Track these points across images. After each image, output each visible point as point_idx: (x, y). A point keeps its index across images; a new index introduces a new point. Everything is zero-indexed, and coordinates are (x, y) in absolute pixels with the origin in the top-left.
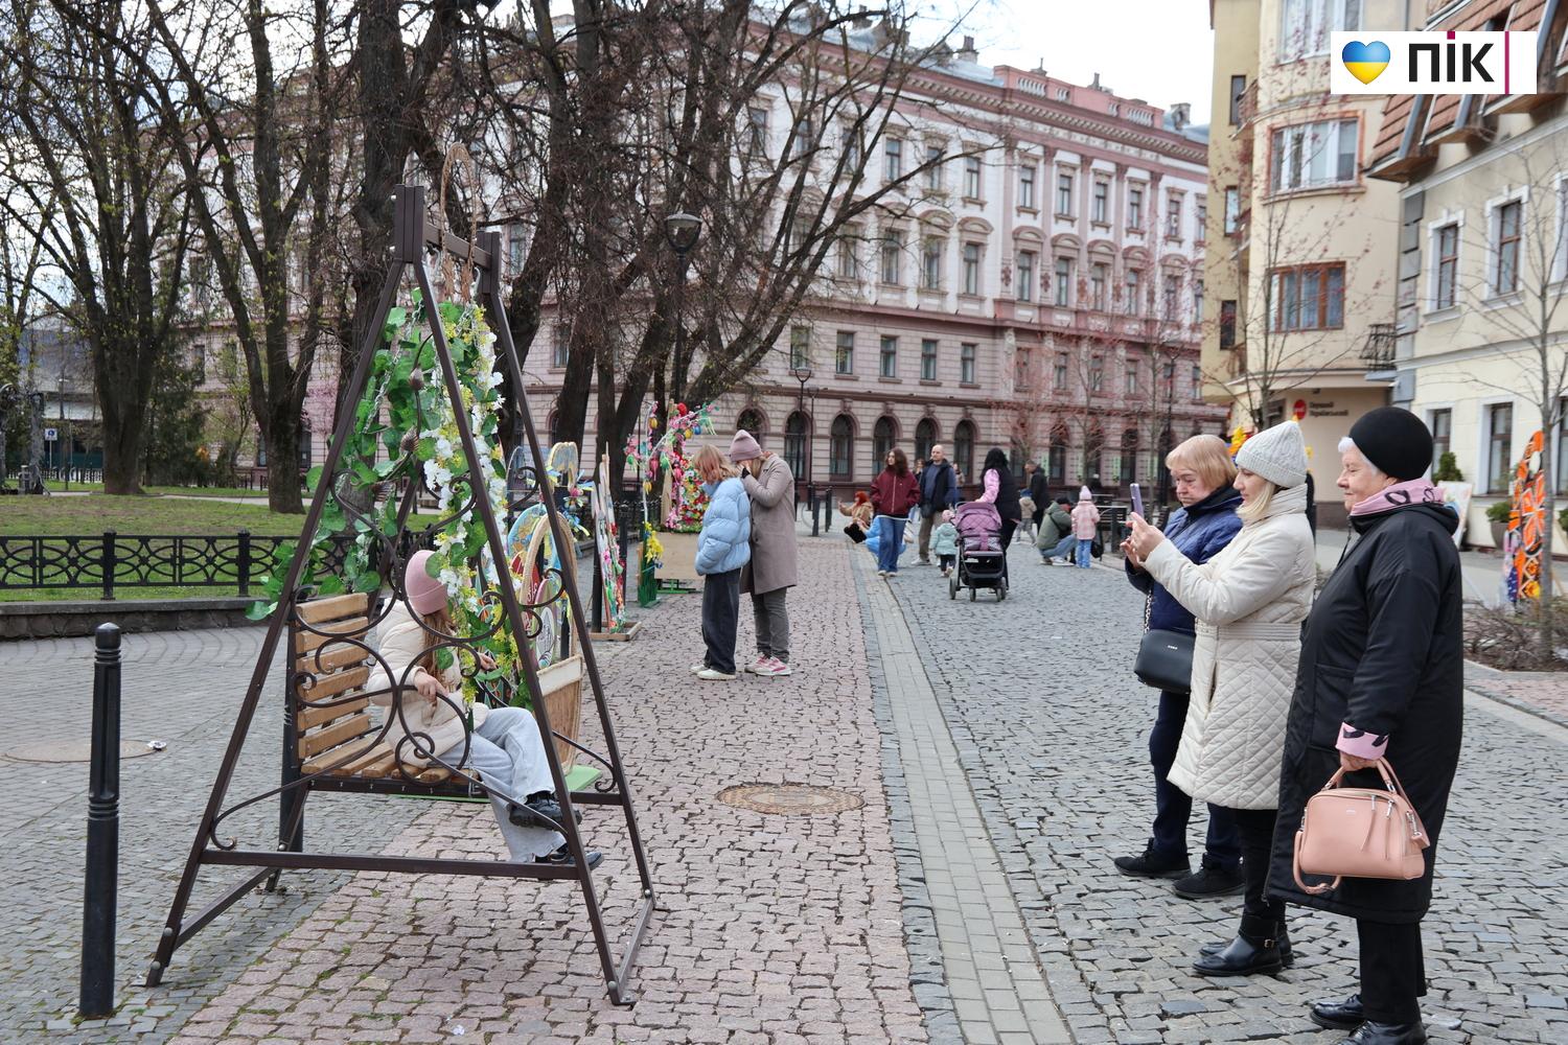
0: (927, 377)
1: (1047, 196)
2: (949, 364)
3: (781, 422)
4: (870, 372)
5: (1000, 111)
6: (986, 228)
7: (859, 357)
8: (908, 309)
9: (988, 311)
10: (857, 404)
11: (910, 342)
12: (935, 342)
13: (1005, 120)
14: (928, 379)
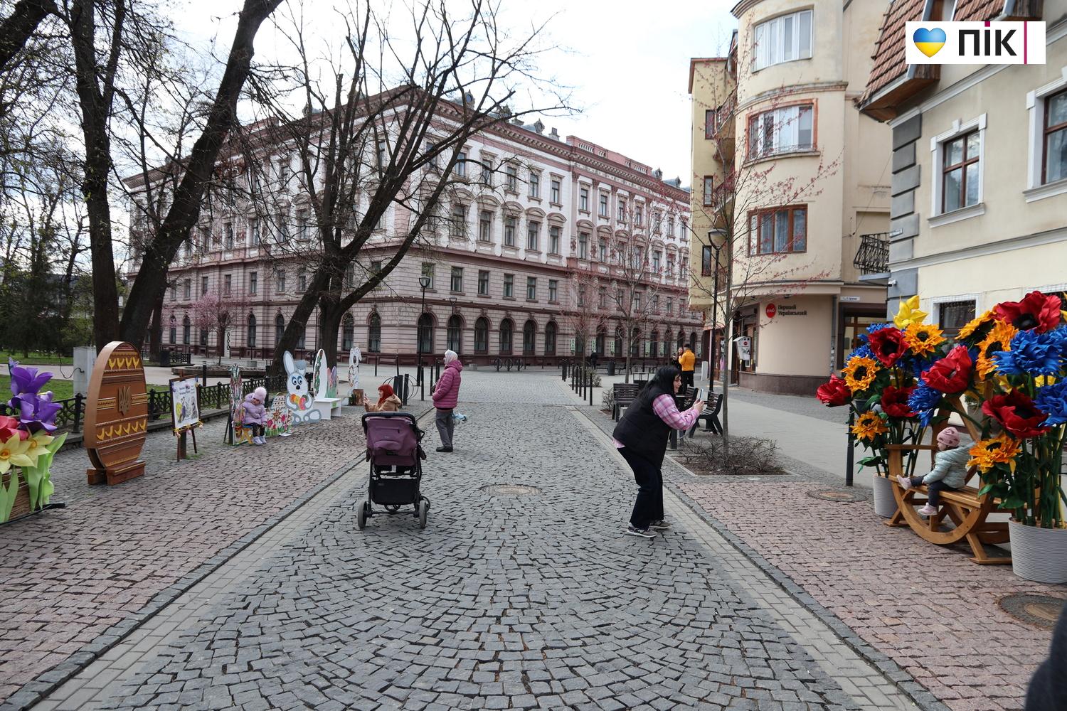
0: (530, 298)
1: (594, 205)
2: (543, 291)
3: (445, 321)
4: (498, 293)
5: (570, 159)
6: (563, 219)
7: (492, 285)
8: (520, 260)
9: (564, 263)
10: (490, 311)
11: (521, 278)
12: (535, 279)
13: (572, 163)
14: (531, 297)
